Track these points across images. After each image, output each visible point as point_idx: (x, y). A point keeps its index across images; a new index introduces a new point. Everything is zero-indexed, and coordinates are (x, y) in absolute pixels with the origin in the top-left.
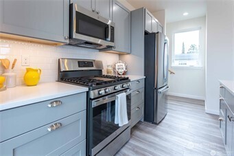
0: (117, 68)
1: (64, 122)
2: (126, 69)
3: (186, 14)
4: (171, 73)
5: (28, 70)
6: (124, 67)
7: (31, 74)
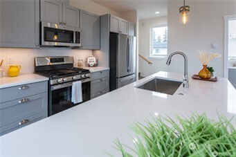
0: (88, 60)
1: (30, 98)
2: (97, 61)
3: (157, 13)
4: (149, 63)
5: (11, 67)
6: (95, 60)
7: (12, 69)
